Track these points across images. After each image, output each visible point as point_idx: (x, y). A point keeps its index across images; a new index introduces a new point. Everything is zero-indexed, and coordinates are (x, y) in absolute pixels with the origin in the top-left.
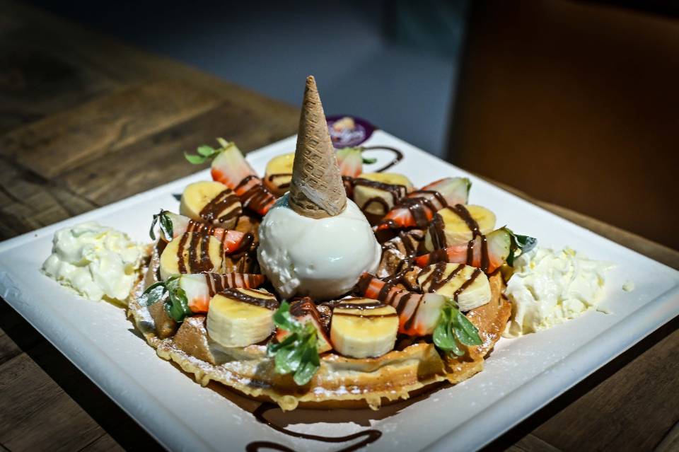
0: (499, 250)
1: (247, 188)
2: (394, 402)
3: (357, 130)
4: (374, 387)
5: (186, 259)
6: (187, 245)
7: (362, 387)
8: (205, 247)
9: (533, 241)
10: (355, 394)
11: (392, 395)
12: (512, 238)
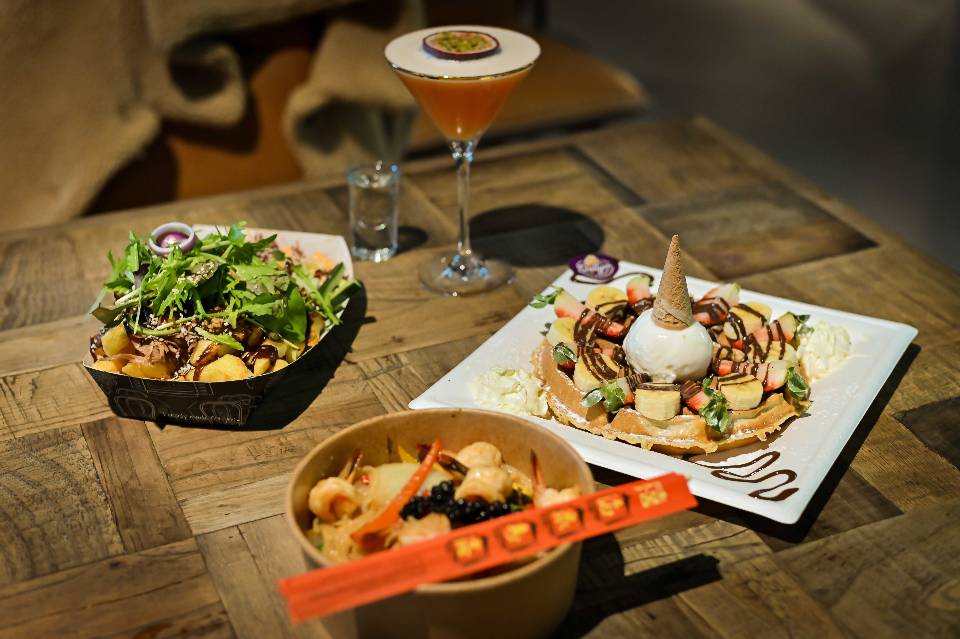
0: (789, 328)
1: (587, 318)
2: (773, 434)
3: (604, 264)
4: (758, 427)
5: (595, 371)
6: (590, 362)
7: (751, 429)
8: (602, 362)
9: (808, 316)
10: (749, 434)
11: (771, 430)
12: (795, 317)
